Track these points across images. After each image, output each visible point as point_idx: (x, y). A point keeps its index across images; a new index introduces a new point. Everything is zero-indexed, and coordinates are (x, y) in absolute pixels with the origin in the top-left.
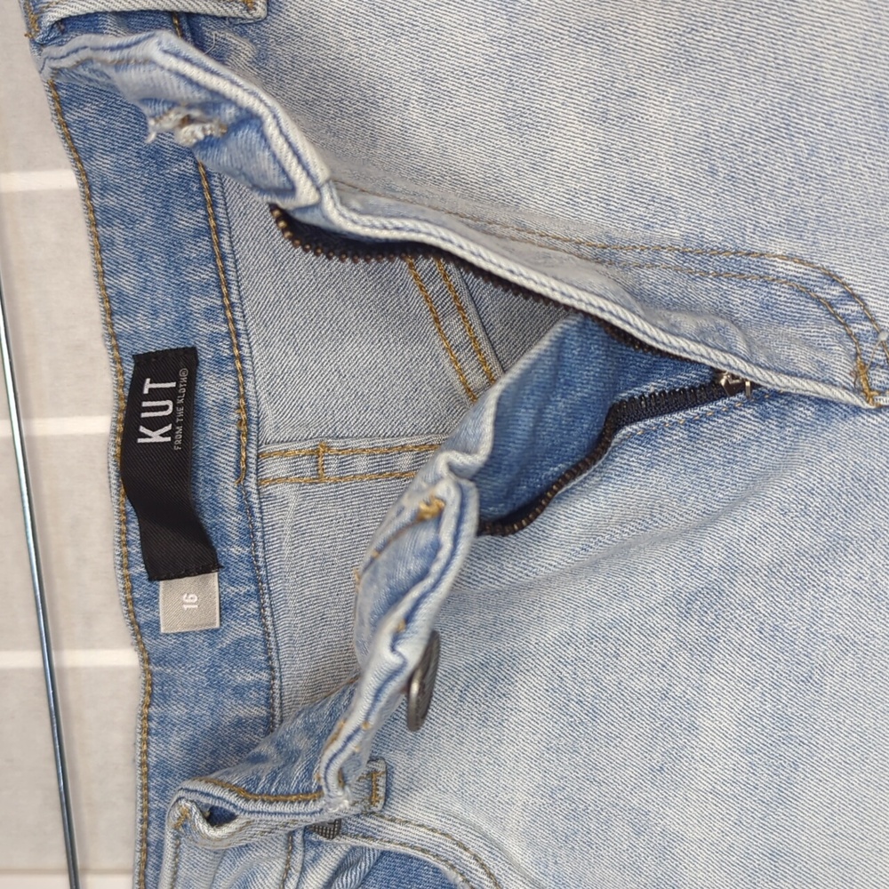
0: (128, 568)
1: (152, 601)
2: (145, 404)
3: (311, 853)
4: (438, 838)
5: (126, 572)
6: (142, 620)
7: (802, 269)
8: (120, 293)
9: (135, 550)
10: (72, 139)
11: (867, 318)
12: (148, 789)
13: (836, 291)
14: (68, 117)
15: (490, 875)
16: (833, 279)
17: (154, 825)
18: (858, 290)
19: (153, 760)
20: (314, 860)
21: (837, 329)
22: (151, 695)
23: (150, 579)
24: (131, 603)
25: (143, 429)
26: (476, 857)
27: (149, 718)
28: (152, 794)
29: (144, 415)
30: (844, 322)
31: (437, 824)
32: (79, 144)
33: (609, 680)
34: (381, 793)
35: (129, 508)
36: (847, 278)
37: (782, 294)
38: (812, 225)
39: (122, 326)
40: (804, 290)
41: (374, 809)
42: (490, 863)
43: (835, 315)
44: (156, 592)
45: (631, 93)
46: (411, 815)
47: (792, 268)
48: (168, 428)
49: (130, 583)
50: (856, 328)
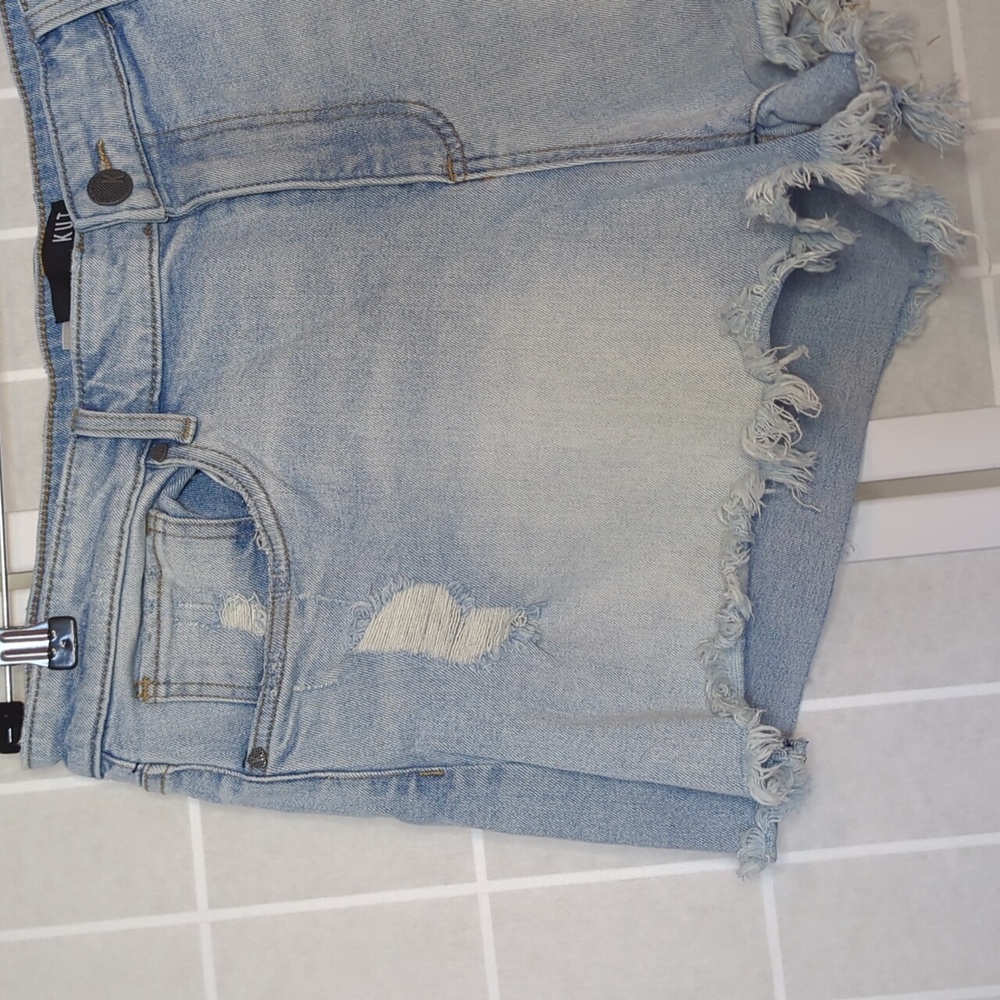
0: (43, 316)
1: (58, 335)
2: (57, 224)
3: (149, 475)
4: (222, 457)
5: (43, 318)
6: (51, 347)
7: (424, 109)
8: (45, 166)
9: (49, 305)
10: (22, 82)
11: (454, 135)
12: (51, 453)
13: (440, 121)
14: (21, 68)
15: (254, 477)
16: (439, 114)
17: (54, 474)
18: (450, 120)
19: (55, 433)
20: (151, 479)
21: (439, 142)
22: (55, 397)
23: (57, 322)
24: (45, 336)
25: (55, 236)
26: (246, 468)
27: (53, 409)
28: (54, 455)
29: (57, 229)
30: (444, 137)
31: (222, 449)
32: (26, 83)
33: (323, 355)
34: (191, 432)
35: (46, 282)
36: (445, 113)
37: (414, 123)
38: (428, 82)
39: (46, 185)
40: (424, 120)
41: (186, 442)
42: (254, 470)
43: (440, 133)
44: (60, 329)
45: (328, 19)
46: (207, 444)
47: (418, 109)
48: (71, 234)
49: (44, 325)
50: (449, 141)
